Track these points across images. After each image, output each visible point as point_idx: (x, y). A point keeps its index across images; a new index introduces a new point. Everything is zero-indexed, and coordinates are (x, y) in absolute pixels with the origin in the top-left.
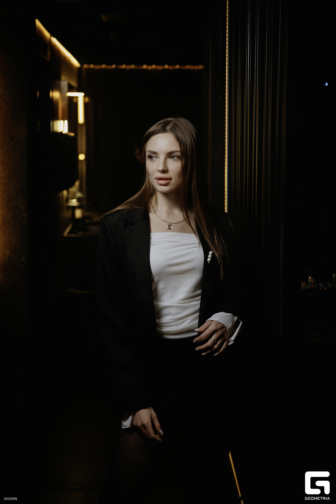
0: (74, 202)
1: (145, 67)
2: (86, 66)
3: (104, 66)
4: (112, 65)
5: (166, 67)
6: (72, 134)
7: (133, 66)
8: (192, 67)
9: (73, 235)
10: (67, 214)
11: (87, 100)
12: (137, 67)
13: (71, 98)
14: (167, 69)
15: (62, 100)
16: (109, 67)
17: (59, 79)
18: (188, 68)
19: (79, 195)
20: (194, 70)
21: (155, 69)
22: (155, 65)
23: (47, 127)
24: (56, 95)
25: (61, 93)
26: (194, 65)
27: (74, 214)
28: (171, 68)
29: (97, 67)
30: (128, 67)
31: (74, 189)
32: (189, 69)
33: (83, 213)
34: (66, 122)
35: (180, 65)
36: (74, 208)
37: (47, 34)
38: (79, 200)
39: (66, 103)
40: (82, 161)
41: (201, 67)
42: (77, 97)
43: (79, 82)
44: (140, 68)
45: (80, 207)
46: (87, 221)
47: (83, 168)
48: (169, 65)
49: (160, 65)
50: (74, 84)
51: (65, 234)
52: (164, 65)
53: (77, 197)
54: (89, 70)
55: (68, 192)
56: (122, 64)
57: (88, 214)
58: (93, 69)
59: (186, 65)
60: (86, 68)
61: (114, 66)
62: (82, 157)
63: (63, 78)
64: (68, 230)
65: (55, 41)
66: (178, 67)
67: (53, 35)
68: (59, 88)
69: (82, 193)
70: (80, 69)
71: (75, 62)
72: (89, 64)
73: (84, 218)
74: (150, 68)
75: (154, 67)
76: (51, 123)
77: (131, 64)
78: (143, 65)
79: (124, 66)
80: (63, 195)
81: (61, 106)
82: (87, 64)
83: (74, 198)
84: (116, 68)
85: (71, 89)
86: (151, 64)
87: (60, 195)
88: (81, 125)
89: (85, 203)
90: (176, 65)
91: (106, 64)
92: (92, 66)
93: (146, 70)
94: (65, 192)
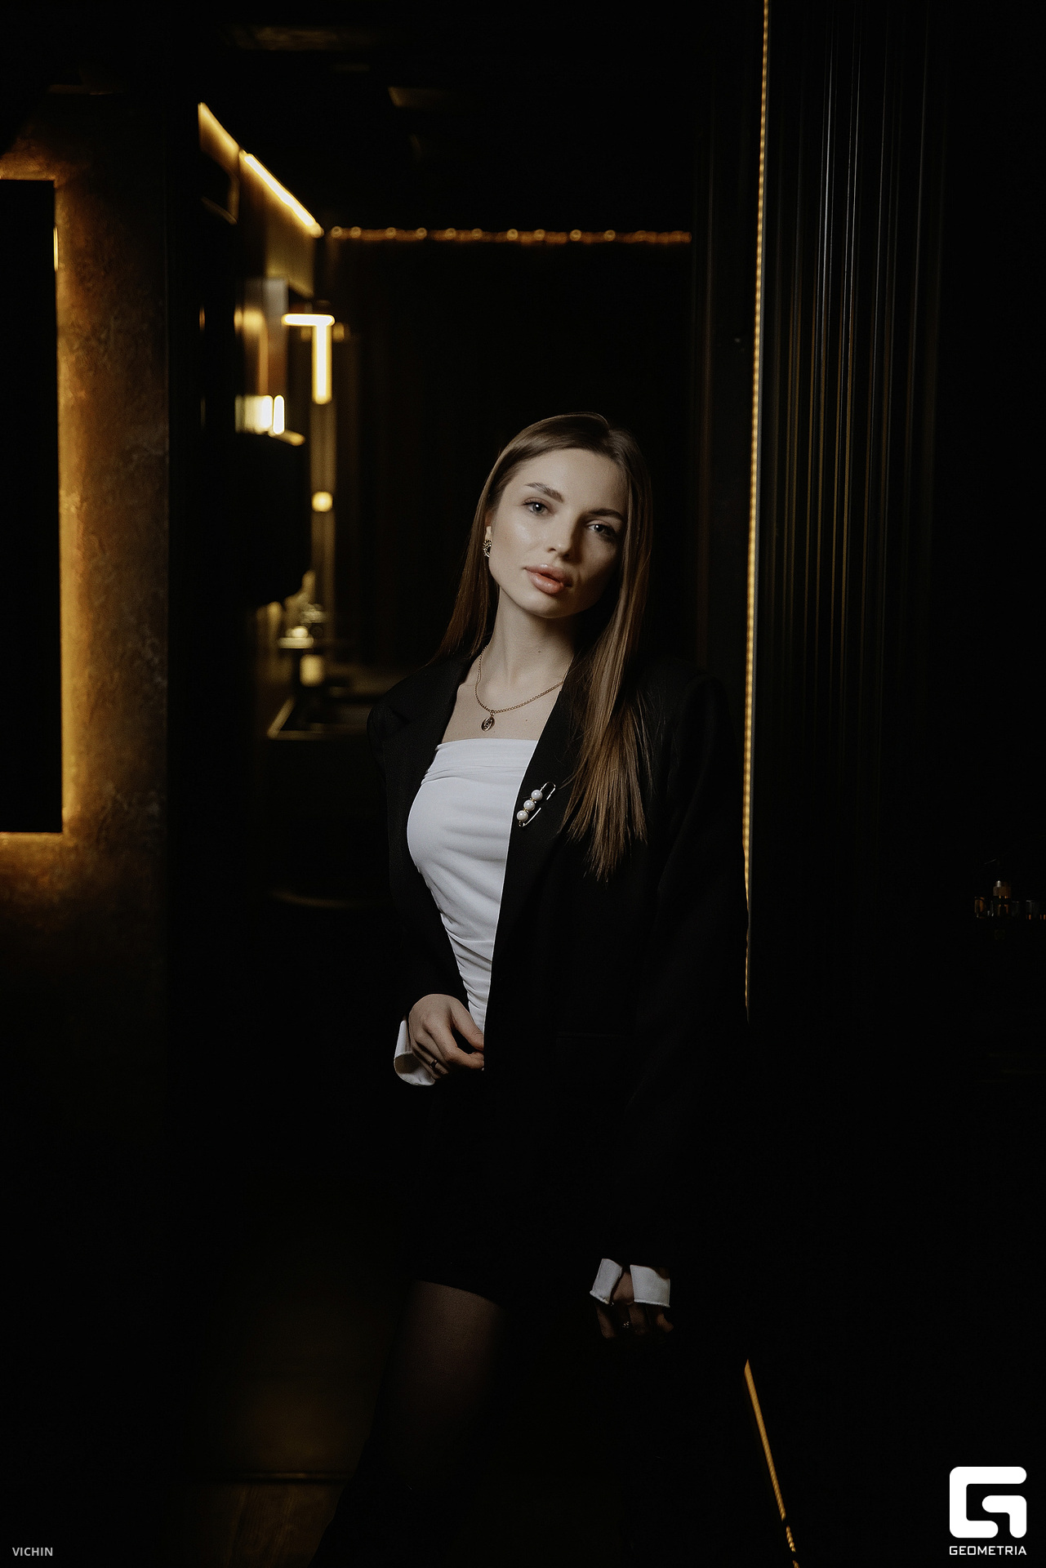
0: (299, 637)
1: (512, 235)
2: (337, 232)
3: (391, 233)
4: (415, 228)
5: (576, 235)
6: (296, 439)
7: (477, 234)
8: (652, 238)
9: (294, 735)
10: (278, 671)
11: (340, 332)
12: (489, 237)
13: (294, 331)
14: (579, 244)
15: (270, 337)
16: (406, 236)
17: (260, 273)
18: (641, 240)
19: (314, 614)
20: (658, 247)
21: (544, 242)
22: (542, 231)
23: (226, 414)
24: (250, 321)
25: (267, 315)
26: (660, 229)
27: (297, 671)
28: (589, 238)
29: (372, 236)
30: (464, 236)
31: (301, 599)
32: (645, 244)
33: (325, 669)
34: (280, 400)
35: (617, 231)
36: (298, 655)
37: (228, 144)
38: (313, 629)
39: (280, 345)
40: (322, 513)
41: (678, 237)
42: (311, 328)
43: (318, 280)
44: (499, 238)
45: (313, 651)
46: (336, 691)
47: (324, 536)
48: (583, 230)
49: (558, 230)
50: (304, 287)
51: (274, 730)
52: (568, 231)
53: (307, 620)
54: (347, 244)
55: (284, 608)
56: (444, 228)
57: (340, 670)
58: (359, 242)
59: (635, 231)
60: (338, 240)
61: (421, 234)
62: (322, 502)
63: (273, 270)
64: (281, 718)
65: (252, 164)
66: (610, 236)
67: (245, 145)
68: (259, 301)
69: (323, 610)
70: (320, 242)
71: (308, 223)
72: (347, 226)
73: (327, 681)
74: (527, 238)
75: (539, 235)
76: (238, 403)
77: (470, 228)
78: (506, 230)
79: (450, 234)
80: (267, 616)
81: (265, 354)
82: (342, 227)
83: (299, 624)
84: (425, 240)
85: (295, 303)
86: (531, 229)
87: (260, 615)
88: (323, 407)
89: (329, 640)
90: (604, 231)
91: (398, 227)
92: (356, 233)
93: (514, 246)
94: (274, 610)
